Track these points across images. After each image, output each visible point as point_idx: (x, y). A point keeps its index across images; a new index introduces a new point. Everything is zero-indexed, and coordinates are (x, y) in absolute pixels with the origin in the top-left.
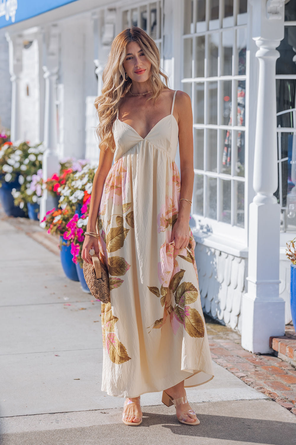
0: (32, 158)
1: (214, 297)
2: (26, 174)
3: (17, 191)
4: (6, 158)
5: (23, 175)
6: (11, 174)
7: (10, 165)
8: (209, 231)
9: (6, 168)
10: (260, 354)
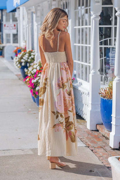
0: (32, 56)
1: (82, 110)
2: (30, 63)
3: (26, 69)
4: (23, 57)
6: (24, 62)
7: (24, 59)
8: (81, 84)
9: (22, 60)
10: (93, 131)
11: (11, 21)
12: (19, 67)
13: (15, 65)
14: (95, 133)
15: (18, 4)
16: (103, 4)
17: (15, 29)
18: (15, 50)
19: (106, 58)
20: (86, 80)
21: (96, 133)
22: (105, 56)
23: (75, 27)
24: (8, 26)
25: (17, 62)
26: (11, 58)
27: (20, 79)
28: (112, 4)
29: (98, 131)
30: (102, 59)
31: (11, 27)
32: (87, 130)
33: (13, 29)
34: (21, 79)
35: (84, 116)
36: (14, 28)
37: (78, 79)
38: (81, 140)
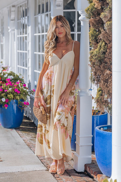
23: (35, 35)
38: (42, 162)
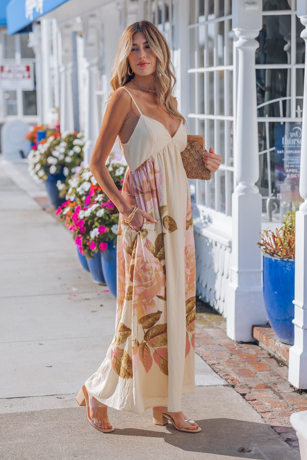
0: (77, 149)
1: (212, 287)
2: (71, 166)
3: (62, 183)
4: (52, 149)
5: (68, 167)
6: (56, 165)
7: (54, 157)
8: (210, 221)
9: (51, 160)
10: (242, 343)
11: (18, 56)
12: (41, 178)
13: (32, 173)
14: (250, 349)
15: (37, 10)
16: (264, 9)
17: (29, 77)
18: (29, 133)
19: (273, 151)
20: (222, 209)
21: (252, 350)
22: (271, 147)
23: (191, 71)
24: (9, 71)
25: (35, 165)
26: (19, 155)
27: (44, 209)
28: (288, 8)
29: (255, 343)
30: (263, 152)
31: (19, 72)
32: (226, 341)
33: (24, 77)
34: (48, 209)
35: (218, 306)
36: (26, 74)
37: (200, 207)
38: (213, 369)
